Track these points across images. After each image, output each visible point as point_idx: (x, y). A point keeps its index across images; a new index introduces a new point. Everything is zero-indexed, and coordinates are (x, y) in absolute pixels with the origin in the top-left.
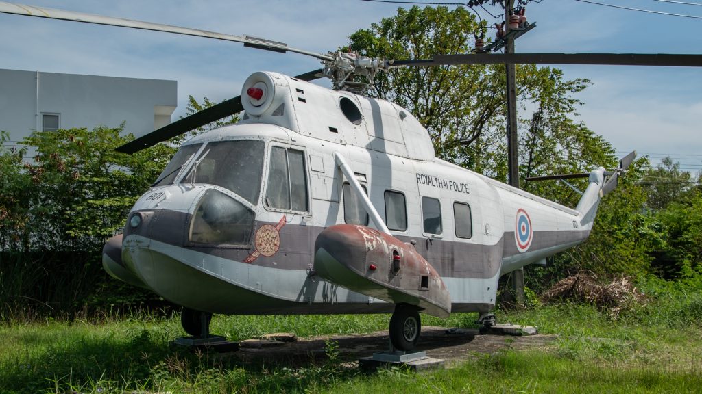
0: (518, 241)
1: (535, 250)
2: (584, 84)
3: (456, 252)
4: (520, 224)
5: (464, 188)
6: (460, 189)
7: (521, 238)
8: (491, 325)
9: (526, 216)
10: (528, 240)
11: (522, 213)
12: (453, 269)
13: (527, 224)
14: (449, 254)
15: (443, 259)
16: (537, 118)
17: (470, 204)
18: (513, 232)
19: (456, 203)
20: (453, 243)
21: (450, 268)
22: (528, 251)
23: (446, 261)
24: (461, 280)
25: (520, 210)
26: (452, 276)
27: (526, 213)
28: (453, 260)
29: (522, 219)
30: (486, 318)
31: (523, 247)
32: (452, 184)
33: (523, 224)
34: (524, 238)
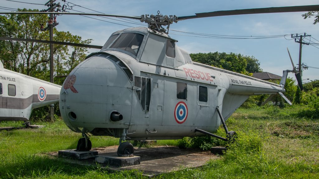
0: (40, 98)
1: (47, 101)
2: (90, 41)
3: (8, 100)
4: (40, 92)
5: (14, 80)
6: (11, 80)
7: (41, 96)
8: (29, 125)
9: (43, 89)
10: (44, 98)
11: (42, 88)
12: (6, 106)
13: (44, 92)
14: (5, 101)
15: (3, 103)
16: (74, 53)
17: (15, 85)
18: (37, 95)
19: (9, 84)
20: (7, 98)
21: (5, 105)
22: (44, 101)
23: (4, 103)
24: (10, 109)
25: (41, 87)
26: (6, 108)
27: (43, 88)
28: (7, 103)
29: (42, 90)
30: (27, 123)
31: (42, 100)
32: (8, 78)
33: (42, 92)
34: (42, 97)
